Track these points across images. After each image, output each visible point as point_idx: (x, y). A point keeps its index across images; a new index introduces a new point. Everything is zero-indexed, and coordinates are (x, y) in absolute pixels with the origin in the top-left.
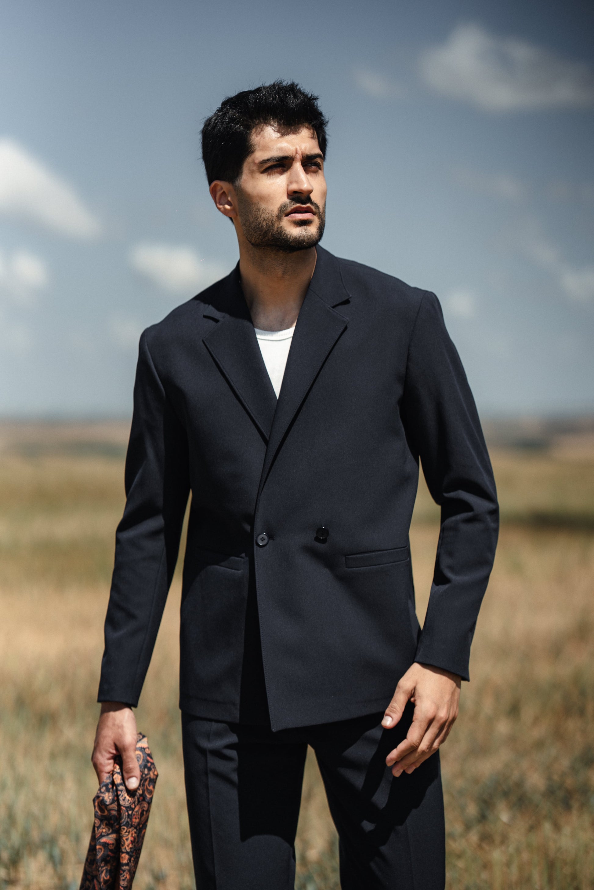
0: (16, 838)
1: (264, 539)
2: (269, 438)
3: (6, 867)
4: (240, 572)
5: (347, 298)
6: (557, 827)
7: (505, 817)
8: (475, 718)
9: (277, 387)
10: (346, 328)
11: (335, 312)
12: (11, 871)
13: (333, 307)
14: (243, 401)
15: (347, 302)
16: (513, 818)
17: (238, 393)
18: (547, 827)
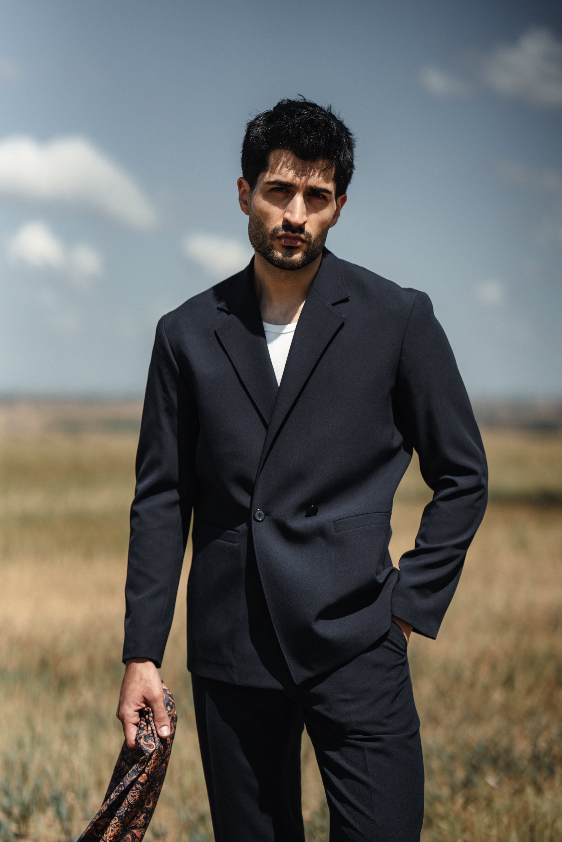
0: (26, 794)
1: (261, 515)
2: (270, 423)
3: (17, 822)
4: (236, 544)
5: (347, 296)
6: (539, 790)
7: (491, 780)
8: (472, 685)
9: (279, 376)
10: (343, 325)
11: (334, 309)
12: (22, 824)
13: (334, 305)
14: (247, 388)
15: (346, 300)
16: (500, 783)
17: (243, 380)
18: (530, 791)
